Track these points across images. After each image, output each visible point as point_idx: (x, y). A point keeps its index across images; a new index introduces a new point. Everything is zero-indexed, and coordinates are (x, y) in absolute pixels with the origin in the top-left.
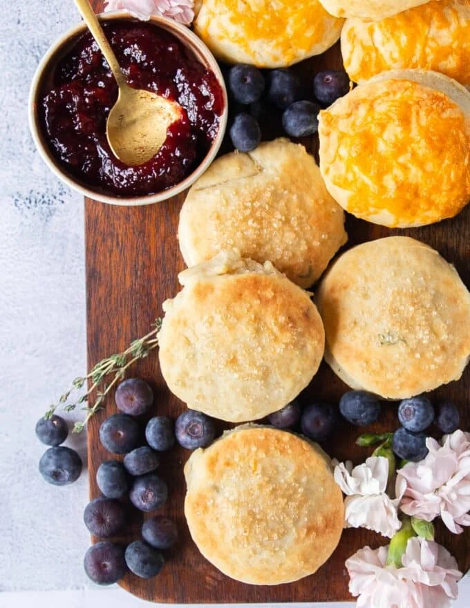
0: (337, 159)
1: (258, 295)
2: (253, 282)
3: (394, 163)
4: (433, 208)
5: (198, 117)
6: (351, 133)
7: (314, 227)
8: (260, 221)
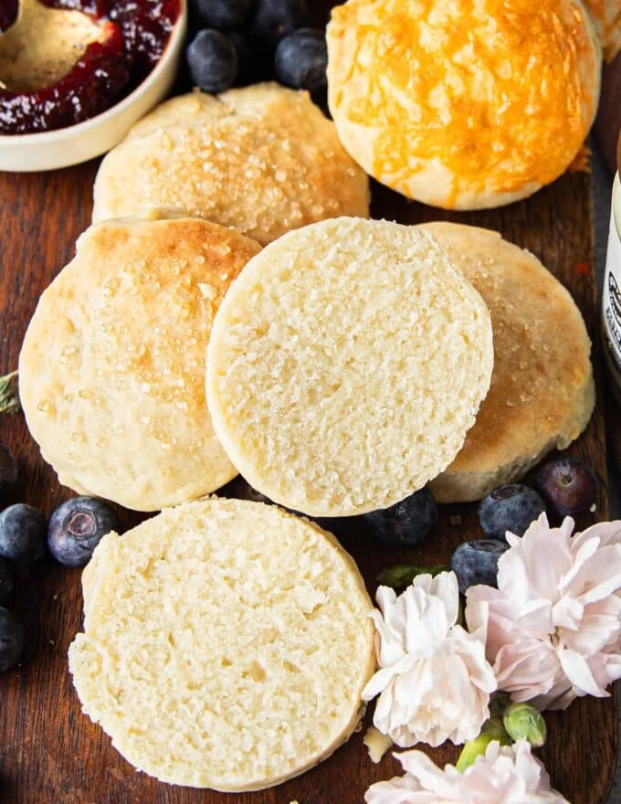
0: (356, 71)
1: (204, 250)
2: (197, 228)
3: (447, 65)
4: (514, 152)
5: (137, 31)
6: (376, 22)
7: (315, 188)
8: (224, 167)
